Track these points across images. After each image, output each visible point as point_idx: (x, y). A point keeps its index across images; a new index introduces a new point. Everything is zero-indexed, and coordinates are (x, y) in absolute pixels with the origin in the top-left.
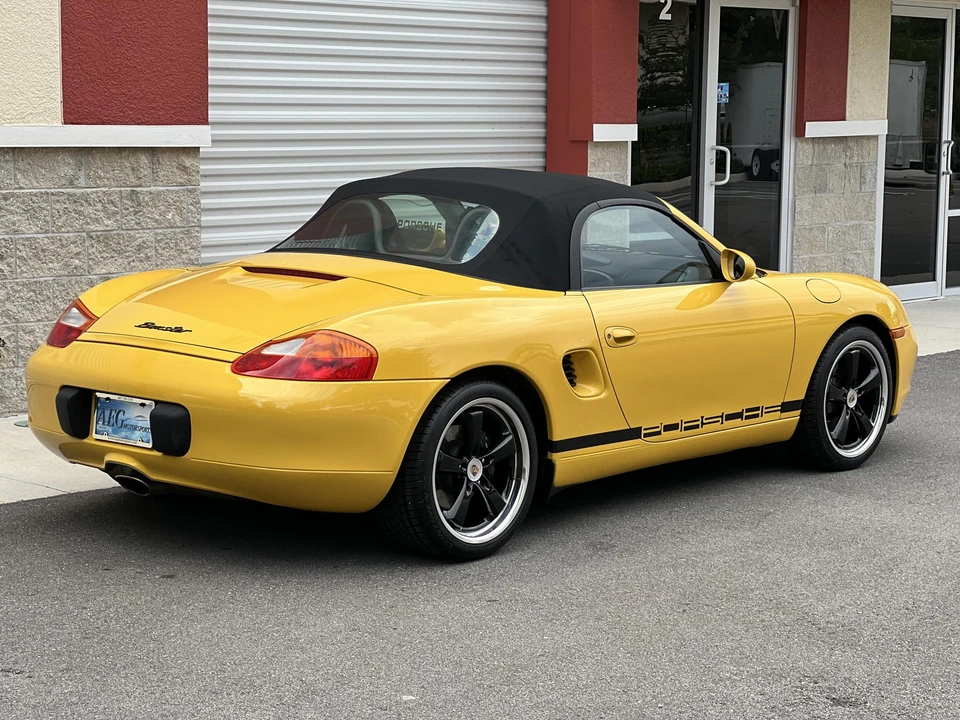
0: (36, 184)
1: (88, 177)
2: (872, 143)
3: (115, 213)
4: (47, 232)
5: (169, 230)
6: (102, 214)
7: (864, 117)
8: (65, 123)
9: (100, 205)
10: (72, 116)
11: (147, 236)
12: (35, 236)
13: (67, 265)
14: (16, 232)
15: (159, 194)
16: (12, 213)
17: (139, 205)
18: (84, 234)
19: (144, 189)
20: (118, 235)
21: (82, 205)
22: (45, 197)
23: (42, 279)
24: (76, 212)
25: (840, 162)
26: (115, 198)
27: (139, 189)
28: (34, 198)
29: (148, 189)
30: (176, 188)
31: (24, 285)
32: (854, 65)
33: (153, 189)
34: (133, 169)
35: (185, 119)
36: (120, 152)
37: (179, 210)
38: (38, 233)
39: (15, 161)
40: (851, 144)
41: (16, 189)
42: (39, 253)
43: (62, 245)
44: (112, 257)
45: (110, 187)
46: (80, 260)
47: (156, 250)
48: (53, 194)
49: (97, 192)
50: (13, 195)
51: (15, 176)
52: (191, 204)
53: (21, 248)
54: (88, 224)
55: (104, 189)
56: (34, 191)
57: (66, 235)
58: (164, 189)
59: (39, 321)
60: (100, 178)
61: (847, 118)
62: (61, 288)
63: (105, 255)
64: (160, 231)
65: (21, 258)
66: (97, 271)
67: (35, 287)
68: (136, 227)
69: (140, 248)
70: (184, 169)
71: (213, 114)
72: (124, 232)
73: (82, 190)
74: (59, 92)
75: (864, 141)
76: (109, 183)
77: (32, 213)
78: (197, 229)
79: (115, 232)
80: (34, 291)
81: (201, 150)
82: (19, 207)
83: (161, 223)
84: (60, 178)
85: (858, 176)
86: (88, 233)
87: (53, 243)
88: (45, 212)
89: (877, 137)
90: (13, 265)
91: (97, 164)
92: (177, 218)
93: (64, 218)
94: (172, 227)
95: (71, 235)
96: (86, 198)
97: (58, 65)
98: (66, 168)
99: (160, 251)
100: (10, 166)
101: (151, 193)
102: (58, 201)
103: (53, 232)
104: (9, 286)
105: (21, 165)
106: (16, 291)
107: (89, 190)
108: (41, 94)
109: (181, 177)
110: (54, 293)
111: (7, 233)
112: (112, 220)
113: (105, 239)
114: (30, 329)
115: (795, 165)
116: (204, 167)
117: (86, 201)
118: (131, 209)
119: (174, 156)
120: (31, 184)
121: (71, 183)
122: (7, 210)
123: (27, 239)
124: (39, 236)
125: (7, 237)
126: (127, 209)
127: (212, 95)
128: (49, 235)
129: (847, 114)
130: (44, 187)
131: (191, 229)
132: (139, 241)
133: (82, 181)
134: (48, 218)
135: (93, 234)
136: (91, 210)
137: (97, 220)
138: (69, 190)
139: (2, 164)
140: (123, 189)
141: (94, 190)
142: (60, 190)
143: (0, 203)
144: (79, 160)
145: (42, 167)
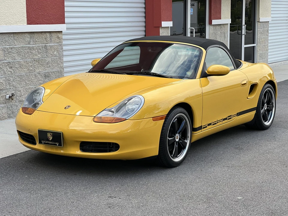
1: (33, 41)
2: (227, 25)
3: (41, 53)
5: (55, 57)
6: (37, 53)
7: (225, 18)
8: (28, 24)
9: (36, 50)
11: (49, 59)
12: (20, 60)
13: (29, 69)
14: (15, 59)
15: (52, 46)
16: (13, 53)
17: (47, 50)
18: (33, 59)
19: (48, 45)
20: (42, 59)
21: (32, 50)
22: (22, 48)
23: (22, 74)
24: (31, 52)
25: (219, 32)
26: (41, 48)
27: (47, 45)
28: (19, 48)
30: (56, 44)
31: (17, 76)
32: (223, 3)
33: (50, 44)
34: (45, 38)
35: (59, 22)
36: (42, 33)
37: (57, 51)
38: (20, 59)
39: (14, 37)
40: (222, 26)
41: (14, 45)
42: (21, 66)
43: (27, 63)
44: (40, 67)
45: (39, 44)
46: (32, 67)
47: (52, 64)
48: (24, 47)
49: (36, 46)
50: (13, 48)
51: (14, 41)
52: (61, 49)
53: (16, 64)
54: (34, 56)
55: (38, 45)
56: (19, 46)
57: (28, 60)
58: (53, 44)
59: (22, 87)
60: (36, 41)
61: (222, 18)
62: (27, 77)
63: (38, 66)
64: (53, 58)
65: (17, 68)
66: (37, 71)
67: (20, 77)
68: (46, 57)
69: (48, 63)
70: (58, 38)
71: (66, 20)
72: (43, 58)
73: (32, 45)
74: (26, 14)
75: (225, 25)
77: (19, 53)
78: (62, 57)
79: (41, 59)
80: (20, 78)
81: (63, 32)
82: (15, 51)
83: (53, 55)
84: (26, 42)
85: (224, 36)
87: (25, 63)
88: (22, 53)
89: (228, 24)
90: (14, 70)
91: (36, 36)
92: (57, 54)
93: (27, 54)
95: (29, 60)
96: (33, 47)
97: (25, 6)
98: (27, 38)
99: (53, 64)
100: (12, 38)
101: (50, 46)
102: (26, 49)
103: (25, 59)
104: (13, 77)
105: (16, 38)
106: (15, 78)
107: (34, 45)
108: (21, 15)
109: (57, 40)
110: (25, 78)
111: (12, 60)
112: (40, 55)
113: (38, 61)
114: (19, 90)
115: (209, 33)
116: (64, 37)
117: (33, 49)
118: (45, 51)
119: (56, 34)
120: (19, 44)
121: (29, 43)
122: (12, 52)
123: (18, 62)
124: (21, 60)
125: (12, 61)
126: (44, 51)
127: (66, 14)
128: (23, 60)
129: (222, 17)
130: (22, 45)
131: (61, 57)
132: (47, 61)
133: (32, 43)
134: (23, 55)
135: (35, 59)
136: (34, 52)
137: (36, 55)
138: (28, 46)
139: (10, 38)
140: (43, 45)
141: (35, 45)
142: (26, 46)
143: (10, 50)
144: (31, 36)
145: (21, 38)
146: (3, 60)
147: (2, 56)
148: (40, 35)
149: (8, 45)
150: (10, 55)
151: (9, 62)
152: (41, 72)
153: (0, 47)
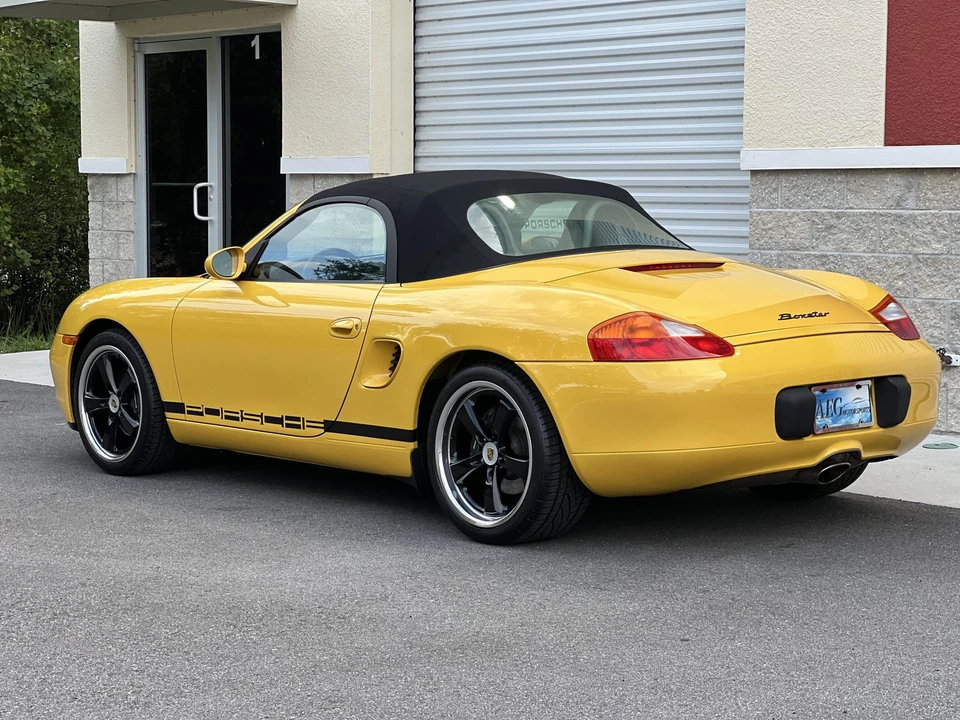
0: (866, 204)
1: (918, 198)
3: (945, 237)
4: (873, 251)
6: (930, 237)
8: (886, 144)
9: (929, 227)
10: (893, 137)
12: (862, 254)
14: (844, 249)
16: (842, 231)
18: (910, 256)
20: (948, 259)
21: (908, 226)
22: (874, 217)
24: (902, 233)
26: (945, 221)
28: (864, 218)
38: (864, 251)
39: (848, 182)
41: (847, 208)
43: (889, 265)
44: (943, 282)
45: (941, 209)
46: (904, 281)
48: (881, 215)
49: (925, 215)
50: (844, 214)
51: (847, 196)
53: (849, 265)
54: (914, 246)
55: (933, 211)
56: (864, 211)
57: (891, 256)
60: (929, 199)
63: (934, 279)
66: (924, 295)
72: (953, 257)
73: (911, 212)
74: (883, 115)
76: (933, 205)
77: (861, 232)
79: (944, 256)
82: (848, 227)
84: (887, 199)
86: (916, 255)
87: (879, 263)
88: (873, 232)
91: (928, 181)
93: (891, 239)
95: (897, 256)
96: (913, 218)
97: (883, 89)
98: (894, 187)
100: (842, 187)
102: (886, 222)
103: (880, 252)
105: (852, 186)
107: (916, 212)
108: (864, 118)
111: (837, 250)
112: (943, 243)
117: (913, 223)
121: (898, 204)
122: (840, 229)
123: (856, 257)
124: (866, 255)
125: (836, 254)
128: (875, 255)
130: (873, 208)
133: (911, 203)
134: (874, 238)
135: (920, 257)
136: (918, 232)
137: (925, 243)
138: (896, 211)
139: (835, 185)
140: (953, 212)
141: (922, 212)
142: (889, 211)
143: (833, 221)
144: (910, 182)
145: (875, 188)
146: (807, 248)
147: (802, 235)
148: (945, 178)
149: (824, 207)
150: (832, 234)
151: (826, 256)
152: (940, 302)
153: (799, 211)
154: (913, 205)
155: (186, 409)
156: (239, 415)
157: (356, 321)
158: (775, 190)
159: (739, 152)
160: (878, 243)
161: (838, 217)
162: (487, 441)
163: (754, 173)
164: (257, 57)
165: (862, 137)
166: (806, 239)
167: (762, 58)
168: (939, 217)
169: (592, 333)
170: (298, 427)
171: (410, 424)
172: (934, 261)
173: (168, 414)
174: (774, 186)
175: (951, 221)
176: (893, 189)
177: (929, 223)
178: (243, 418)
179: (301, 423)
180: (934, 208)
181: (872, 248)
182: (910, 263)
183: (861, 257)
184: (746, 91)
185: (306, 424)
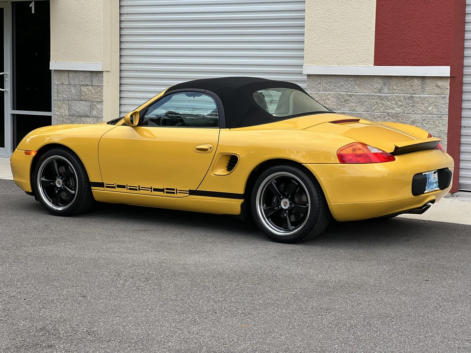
0: (364, 91)
1: (389, 89)
4: (367, 111)
5: (430, 115)
6: (395, 105)
8: (375, 65)
10: (378, 62)
11: (418, 117)
14: (353, 110)
15: (425, 98)
16: (352, 102)
17: (414, 103)
18: (385, 114)
19: (418, 96)
20: (403, 115)
21: (384, 101)
22: (368, 96)
24: (382, 104)
26: (402, 99)
27: (415, 95)
28: (363, 97)
29: (420, 95)
30: (435, 96)
33: (422, 95)
34: (411, 86)
35: (437, 63)
36: (406, 78)
37: (436, 106)
38: (363, 111)
39: (355, 81)
41: (355, 92)
43: (375, 118)
45: (400, 93)
47: (423, 124)
48: (371, 96)
49: (393, 96)
50: (353, 95)
51: (355, 87)
52: (444, 104)
55: (396, 95)
56: (363, 94)
57: (376, 113)
58: (428, 96)
60: (394, 89)
64: (424, 115)
68: (412, 112)
70: (439, 87)
72: (406, 114)
73: (386, 95)
74: (373, 52)
76: (398, 92)
77: (361, 103)
79: (401, 114)
82: (355, 100)
83: (425, 112)
84: (375, 89)
86: (388, 113)
88: (367, 103)
91: (394, 81)
92: (435, 110)
93: (376, 106)
94: (431, 114)
95: (379, 114)
96: (387, 97)
97: (374, 41)
98: (378, 84)
99: (425, 125)
100: (352, 83)
101: (421, 97)
102: (374, 99)
103: (371, 112)
105: (357, 83)
107: (389, 95)
108: (364, 53)
109: (437, 90)
111: (350, 111)
112: (401, 108)
118: (410, 104)
119: (434, 80)
120: (362, 91)
121: (380, 91)
123: (359, 114)
124: (364, 113)
125: (349, 112)
126: (408, 104)
128: (369, 113)
130: (367, 92)
131: (442, 116)
132: (414, 119)
133: (386, 90)
134: (368, 106)
135: (390, 114)
136: (389, 103)
137: (392, 108)
138: (379, 94)
139: (349, 82)
140: (406, 95)
141: (391, 95)
142: (375, 94)
143: (348, 98)
144: (385, 82)
145: (368, 84)
146: (335, 110)
148: (402, 80)
149: (344, 91)
150: (347, 103)
153: (332, 93)
154: (386, 91)
155: (105, 185)
156: (138, 188)
157: (211, 146)
158: (320, 83)
159: (302, 66)
160: (370, 108)
161: (350, 96)
162: (283, 198)
163: (309, 76)
164: (33, 12)
165: (363, 62)
166: (334, 105)
167: (314, 25)
168: (399, 97)
169: (339, 151)
170: (174, 193)
171: (241, 191)
172: (397, 116)
173: (92, 188)
174: (319, 82)
175: (405, 99)
176: (377, 85)
177: (394, 100)
178: (139, 189)
179: (175, 191)
180: (397, 93)
181: (367, 110)
182: (385, 117)
183: (362, 114)
184: (306, 38)
185: (178, 191)
